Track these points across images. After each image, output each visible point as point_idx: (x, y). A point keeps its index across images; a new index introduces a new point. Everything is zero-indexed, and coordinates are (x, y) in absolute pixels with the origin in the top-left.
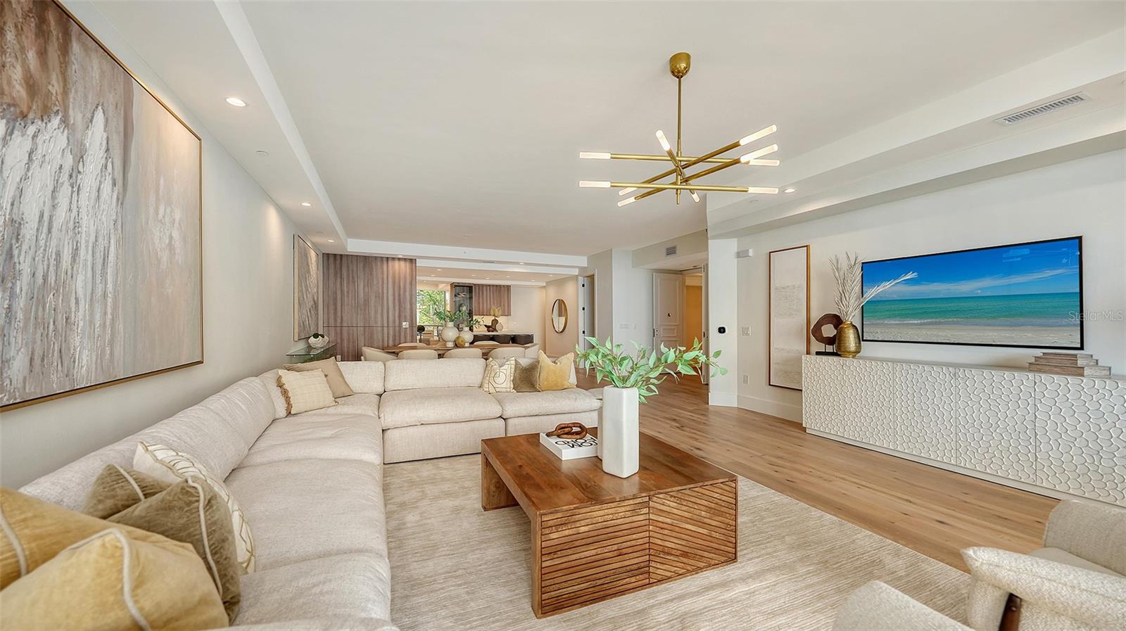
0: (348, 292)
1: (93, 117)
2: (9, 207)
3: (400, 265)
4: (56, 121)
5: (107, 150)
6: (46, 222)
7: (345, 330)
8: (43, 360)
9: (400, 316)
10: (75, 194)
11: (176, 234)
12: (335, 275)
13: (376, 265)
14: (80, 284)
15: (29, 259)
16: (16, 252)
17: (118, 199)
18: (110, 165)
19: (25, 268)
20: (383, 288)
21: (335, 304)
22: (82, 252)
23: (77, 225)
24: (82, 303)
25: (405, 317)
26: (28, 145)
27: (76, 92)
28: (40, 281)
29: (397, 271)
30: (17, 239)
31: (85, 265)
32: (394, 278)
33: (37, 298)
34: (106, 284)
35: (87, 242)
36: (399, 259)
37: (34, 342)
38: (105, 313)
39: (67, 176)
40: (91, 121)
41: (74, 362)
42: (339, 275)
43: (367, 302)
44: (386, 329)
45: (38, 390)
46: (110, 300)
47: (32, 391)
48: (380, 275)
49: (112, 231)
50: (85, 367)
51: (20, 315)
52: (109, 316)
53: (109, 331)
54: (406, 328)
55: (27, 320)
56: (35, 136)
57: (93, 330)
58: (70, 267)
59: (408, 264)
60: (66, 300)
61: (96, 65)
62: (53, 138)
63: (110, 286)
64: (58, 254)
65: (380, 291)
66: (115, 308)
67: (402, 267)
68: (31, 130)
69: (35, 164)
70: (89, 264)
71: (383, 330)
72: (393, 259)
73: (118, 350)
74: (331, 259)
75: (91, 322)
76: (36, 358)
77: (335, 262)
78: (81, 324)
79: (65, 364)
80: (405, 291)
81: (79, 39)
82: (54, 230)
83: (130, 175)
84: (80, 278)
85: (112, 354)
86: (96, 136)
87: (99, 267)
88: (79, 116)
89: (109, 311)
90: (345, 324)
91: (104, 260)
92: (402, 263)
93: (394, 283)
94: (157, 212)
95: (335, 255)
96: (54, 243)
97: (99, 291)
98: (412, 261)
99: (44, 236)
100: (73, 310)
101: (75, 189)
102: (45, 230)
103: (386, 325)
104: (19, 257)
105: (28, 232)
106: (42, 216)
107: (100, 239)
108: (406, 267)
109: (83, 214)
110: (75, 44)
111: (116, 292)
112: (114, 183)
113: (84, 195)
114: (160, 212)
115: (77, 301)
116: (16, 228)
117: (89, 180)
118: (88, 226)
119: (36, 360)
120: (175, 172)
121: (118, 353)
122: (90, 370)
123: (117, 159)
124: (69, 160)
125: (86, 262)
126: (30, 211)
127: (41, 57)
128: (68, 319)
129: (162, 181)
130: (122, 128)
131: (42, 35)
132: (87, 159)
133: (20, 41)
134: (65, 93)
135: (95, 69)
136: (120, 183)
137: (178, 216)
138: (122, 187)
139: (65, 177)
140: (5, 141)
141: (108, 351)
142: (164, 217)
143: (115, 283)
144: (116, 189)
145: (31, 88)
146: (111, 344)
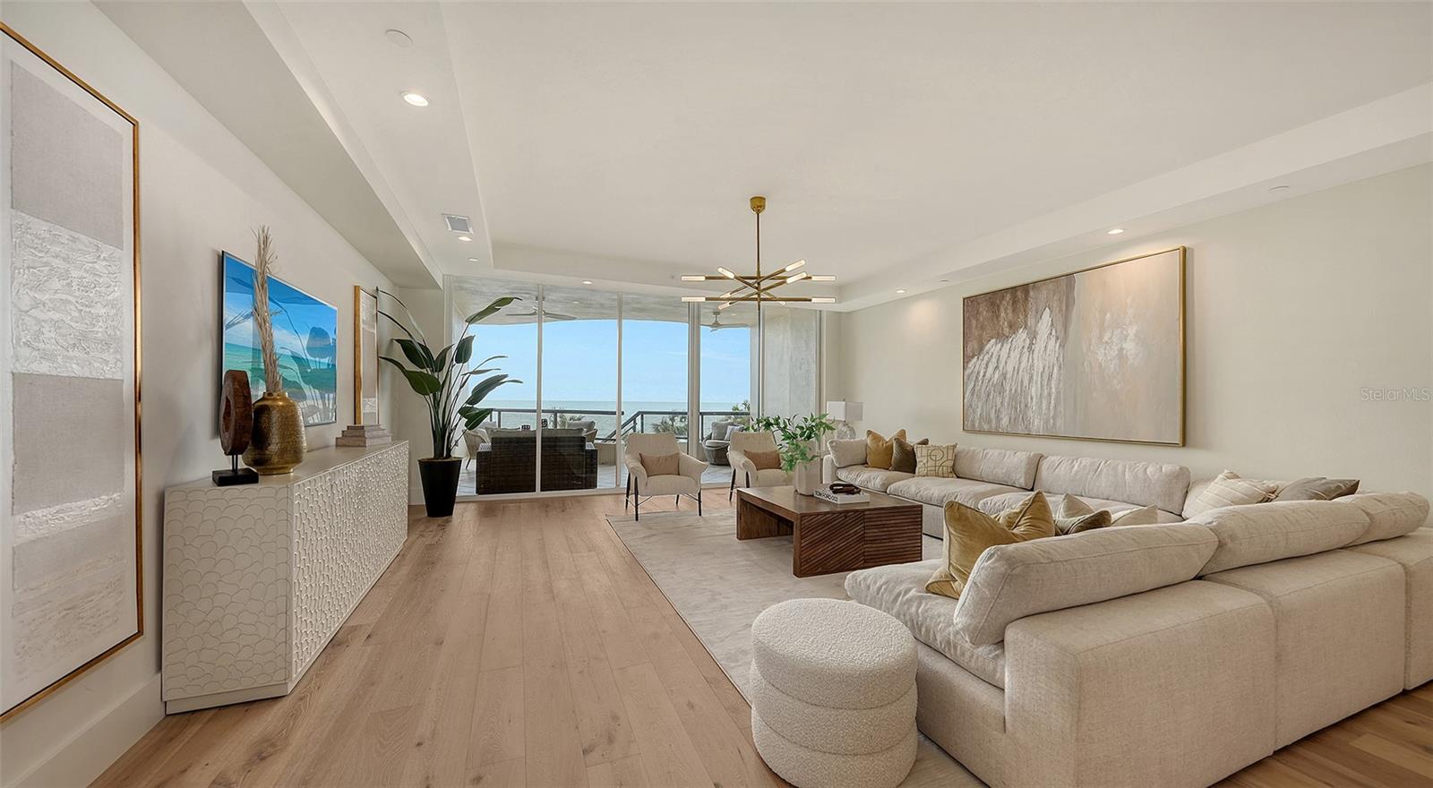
1: (1042, 315)
2: (1002, 369)
5: (1052, 325)
6: (1017, 370)
17: (1060, 345)
18: (1054, 333)
22: (1035, 378)
23: (1032, 366)
24: (1034, 399)
27: (1033, 311)
28: (1013, 391)
31: (1036, 383)
33: (1013, 398)
34: (1051, 388)
35: (1038, 373)
37: (1011, 414)
38: (1050, 403)
40: (1041, 318)
41: (1030, 423)
46: (1053, 398)
47: (1009, 430)
49: (1055, 362)
50: (1036, 426)
52: (1053, 404)
53: (1052, 412)
55: (1009, 405)
56: (1012, 341)
57: (1041, 411)
58: (1028, 385)
60: (1026, 398)
61: (1044, 291)
62: (1021, 336)
63: (1054, 389)
64: (1022, 381)
66: (1057, 399)
68: (1010, 340)
69: (1012, 352)
70: (1039, 383)
75: (1040, 408)
78: (1034, 408)
79: (1026, 423)
81: (1033, 288)
82: (1021, 371)
83: (1071, 329)
84: (1033, 390)
85: (1054, 423)
86: (1044, 324)
87: (1045, 381)
88: (1033, 321)
89: (1053, 402)
94: (1101, 337)
96: (1020, 375)
97: (1046, 392)
100: (1029, 402)
101: (1032, 352)
102: (1016, 373)
105: (1009, 376)
106: (1015, 368)
107: (1046, 369)
109: (1035, 361)
110: (1031, 293)
111: (1058, 393)
112: (1057, 339)
113: (1036, 352)
114: (1106, 339)
115: (1032, 398)
116: (1004, 376)
117: (1039, 345)
118: (1039, 365)
119: (1012, 420)
120: (1129, 301)
121: (1059, 422)
122: (1039, 428)
123: (1059, 327)
124: (1028, 341)
125: (1037, 381)
126: (1010, 369)
127: (1013, 311)
128: (1026, 406)
129: (1108, 315)
130: (1064, 308)
131: (1015, 303)
132: (1038, 337)
133: (1006, 314)
134: (1026, 316)
135: (1044, 294)
136: (1062, 335)
137: (1132, 331)
138: (1063, 341)
139: (1026, 349)
140: (1000, 349)
141: (1052, 421)
142: (1110, 338)
143: (1057, 389)
144: (1059, 341)
145: (1010, 326)
146: (1054, 419)
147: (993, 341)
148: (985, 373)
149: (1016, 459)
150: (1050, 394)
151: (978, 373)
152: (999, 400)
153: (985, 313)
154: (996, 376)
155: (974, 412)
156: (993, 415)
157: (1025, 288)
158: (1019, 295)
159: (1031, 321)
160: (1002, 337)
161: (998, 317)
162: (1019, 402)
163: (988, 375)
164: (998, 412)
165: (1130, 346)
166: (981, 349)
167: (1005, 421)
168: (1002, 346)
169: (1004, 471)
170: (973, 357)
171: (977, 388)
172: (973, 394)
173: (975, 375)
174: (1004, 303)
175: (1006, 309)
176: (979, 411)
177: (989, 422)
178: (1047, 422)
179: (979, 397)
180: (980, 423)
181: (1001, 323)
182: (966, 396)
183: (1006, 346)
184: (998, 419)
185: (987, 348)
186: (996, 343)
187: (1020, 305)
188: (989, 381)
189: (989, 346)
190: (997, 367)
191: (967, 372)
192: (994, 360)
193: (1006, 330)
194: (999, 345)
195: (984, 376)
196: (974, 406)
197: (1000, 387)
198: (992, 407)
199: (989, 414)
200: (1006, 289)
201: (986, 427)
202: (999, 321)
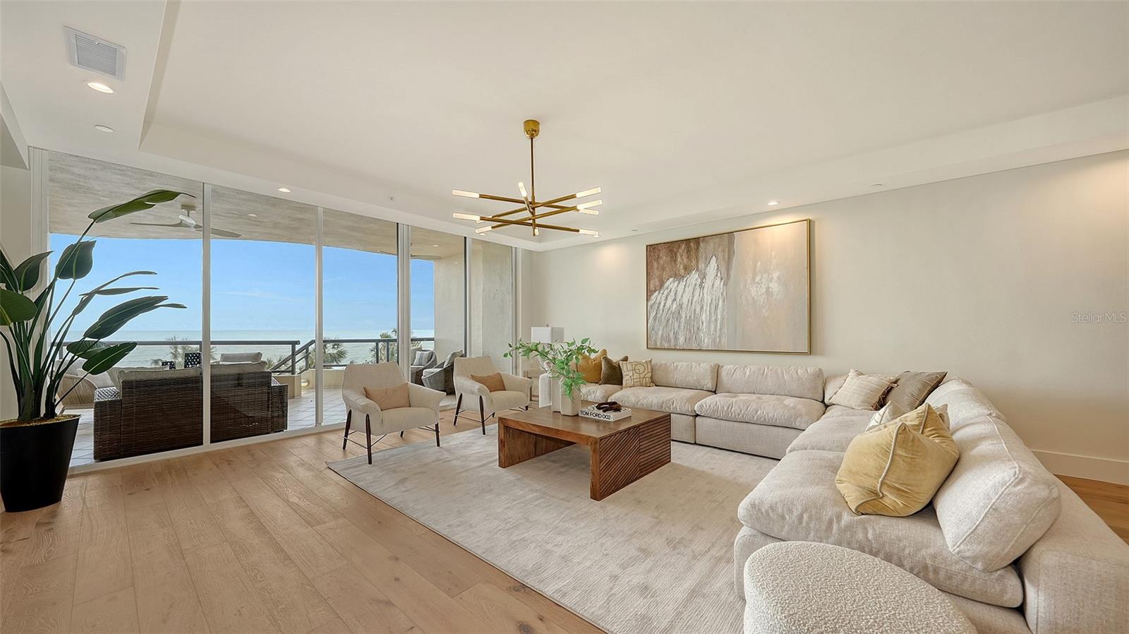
2: (679, 301)
4: (694, 272)
5: (718, 269)
6: (691, 302)
10: (702, 290)
15: (685, 313)
16: (681, 312)
17: (724, 284)
18: (719, 275)
22: (705, 308)
23: (703, 299)
24: (705, 323)
26: (684, 283)
27: (703, 258)
28: (688, 318)
30: (681, 309)
31: (706, 312)
33: (688, 322)
34: (717, 316)
35: (707, 304)
37: (687, 334)
38: (716, 326)
40: (709, 263)
41: (701, 342)
46: (719, 322)
47: (685, 347)
49: (720, 297)
52: (719, 327)
53: (718, 333)
55: (684, 328)
58: (699, 313)
60: (698, 323)
62: (694, 276)
63: (719, 317)
64: (695, 310)
66: (722, 324)
68: (686, 279)
69: (686, 288)
70: (708, 311)
75: (709, 330)
78: (704, 330)
79: (698, 342)
81: (704, 241)
82: (693, 303)
83: (732, 273)
84: (704, 316)
85: (720, 341)
86: (712, 267)
87: (713, 311)
89: (718, 325)
91: (715, 308)
94: (754, 279)
96: (693, 306)
97: (713, 319)
99: (690, 306)
100: (701, 326)
102: (690, 304)
105: (684, 306)
107: (714, 302)
109: (705, 295)
110: (702, 245)
111: (723, 318)
112: (722, 279)
113: (705, 289)
114: (757, 279)
115: (702, 323)
116: (681, 306)
117: (708, 283)
118: (707, 298)
119: (687, 339)
120: (773, 253)
121: (724, 340)
122: (708, 344)
123: (723, 270)
124: (699, 280)
125: (706, 310)
126: (685, 300)
127: (688, 257)
128: (698, 328)
129: (759, 264)
130: (726, 256)
131: (688, 251)
132: (707, 277)
133: (681, 259)
134: (698, 262)
135: (711, 245)
136: (725, 277)
137: (775, 275)
138: (726, 279)
139: (697, 286)
140: (678, 286)
141: (718, 339)
142: (760, 280)
143: (722, 315)
144: (723, 281)
145: (685, 268)
146: (720, 338)
147: (671, 279)
148: (665, 304)
149: (702, 369)
151: (660, 303)
152: (676, 324)
153: (664, 258)
154: (674, 306)
155: (657, 334)
156: (672, 335)
157: (697, 240)
158: (693, 244)
159: (702, 266)
160: (678, 277)
161: (675, 261)
162: (692, 326)
163: (667, 305)
164: (676, 334)
165: (774, 286)
166: (662, 285)
167: (682, 340)
168: (679, 283)
169: (695, 378)
170: (655, 291)
171: (658, 317)
172: (655, 320)
173: (657, 305)
174: (680, 251)
175: (682, 256)
176: (660, 333)
177: (669, 341)
178: (714, 340)
179: (660, 322)
180: (661, 341)
181: (678, 266)
182: (650, 321)
183: (682, 284)
184: (676, 338)
185: (666, 285)
186: (674, 281)
187: (693, 253)
188: (668, 310)
189: (668, 283)
190: (675, 300)
191: (650, 304)
192: (672, 294)
193: (682, 271)
194: (676, 283)
195: (664, 306)
196: (656, 329)
197: (678, 315)
198: (671, 330)
199: (669, 335)
200: (682, 241)
201: (666, 346)
202: (676, 265)
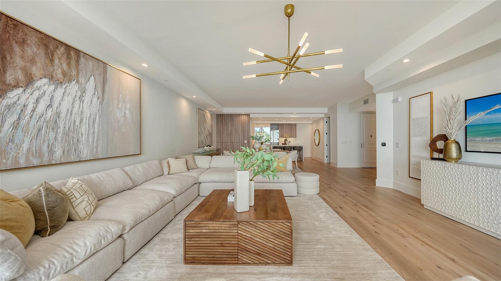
0: (225, 129)
1: (89, 79)
2: (56, 109)
3: (243, 117)
4: (74, 83)
5: (95, 88)
6: (70, 112)
7: (224, 143)
8: (68, 152)
9: (243, 138)
10: (81, 104)
11: (127, 112)
12: (220, 122)
13: (235, 118)
14: (83, 129)
15: (63, 122)
16: (58, 121)
17: (100, 103)
18: (96, 93)
19: (62, 126)
20: (237, 127)
21: (220, 134)
22: (84, 120)
23: (82, 112)
24: (84, 135)
25: (246, 139)
26: (63, 91)
27: (82, 73)
28: (67, 129)
29: (243, 120)
30: (59, 118)
32: (241, 122)
33: (66, 134)
34: (94, 129)
35: (86, 117)
36: (243, 115)
37: (65, 146)
38: (94, 138)
39: (78, 98)
40: (89, 81)
41: (81, 153)
42: (222, 122)
43: (231, 132)
44: (238, 143)
45: (66, 160)
46: (96, 134)
47: (63, 160)
48: (236, 122)
49: (97, 113)
50: (85, 153)
51: (59, 139)
52: (96, 139)
53: (95, 143)
54: (246, 143)
55: (62, 140)
56: (66, 88)
57: (88, 143)
58: (79, 125)
59: (247, 116)
60: (78, 134)
61: (91, 64)
62: (73, 88)
63: (96, 130)
64: (74, 121)
65: (236, 128)
66: (98, 137)
67: (244, 118)
68: (64, 86)
69: (66, 96)
71: (237, 144)
72: (241, 115)
73: (99, 150)
74: (219, 116)
75: (88, 141)
76: (65, 151)
77: (221, 118)
78: (84, 141)
79: (77, 153)
80: (246, 128)
81: (83, 57)
82: (73, 114)
83: (106, 95)
85: (97, 151)
86: (91, 85)
87: (91, 124)
88: (83, 80)
89: (96, 137)
90: (224, 142)
91: (94, 122)
92: (245, 116)
93: (241, 124)
94: (118, 105)
95: (220, 115)
96: (73, 118)
97: (91, 131)
98: (248, 115)
99: (69, 116)
100: (80, 137)
101: (82, 101)
102: (69, 114)
103: (238, 142)
104: (59, 123)
105: (63, 115)
106: (68, 110)
107: (92, 116)
108: (246, 117)
109: (85, 109)
110: (82, 59)
111: (99, 132)
112: (98, 98)
113: (85, 103)
115: (82, 135)
116: (58, 114)
117: (87, 98)
118: (87, 112)
119: (66, 152)
120: (127, 93)
122: (86, 155)
123: (100, 92)
124: (79, 93)
125: (86, 123)
126: (64, 109)
127: (67, 64)
128: (78, 140)
129: (121, 95)
130: (102, 82)
131: (68, 58)
132: (87, 92)
133: (60, 62)
134: (78, 73)
136: (101, 98)
137: (128, 106)
138: (102, 101)
139: (77, 98)
140: (54, 91)
141: (95, 150)
142: (121, 107)
143: (98, 129)
144: (99, 100)
145: (64, 74)
146: (97, 147)
147: (45, 80)
148: (34, 108)
150: (94, 133)
152: (52, 135)
153: (35, 48)
154: (50, 113)
155: (18, 147)
156: (45, 149)
157: (78, 52)
158: (72, 54)
159: (82, 80)
160: (55, 80)
161: (52, 61)
162: (72, 137)
163: (38, 110)
166: (29, 83)
167: (58, 153)
168: (55, 88)
170: (16, 87)
171: (23, 122)
172: (15, 128)
173: (18, 107)
174: (59, 52)
175: (60, 59)
176: (25, 146)
177: (41, 155)
178: (92, 150)
179: (25, 131)
180: (27, 158)
181: (55, 68)
183: (60, 90)
184: (51, 152)
185: (37, 84)
186: (49, 84)
187: (73, 63)
188: (40, 117)
189: (39, 82)
190: (50, 106)
192: (47, 98)
193: (59, 76)
194: (52, 87)
195: (34, 110)
196: (16, 141)
197: (54, 124)
198: (44, 142)
199: (40, 148)
200: (61, 43)
201: (35, 162)
202: (53, 66)
